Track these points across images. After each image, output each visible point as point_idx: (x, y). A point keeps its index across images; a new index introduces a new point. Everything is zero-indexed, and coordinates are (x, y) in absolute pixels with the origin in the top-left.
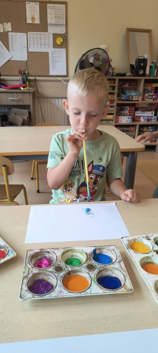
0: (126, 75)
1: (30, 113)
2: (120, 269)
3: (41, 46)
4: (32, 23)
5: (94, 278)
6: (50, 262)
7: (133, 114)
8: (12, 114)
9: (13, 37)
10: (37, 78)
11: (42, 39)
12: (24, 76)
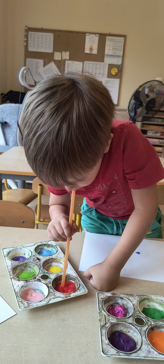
4: (89, 53)
9: (69, 65)
11: (97, 69)
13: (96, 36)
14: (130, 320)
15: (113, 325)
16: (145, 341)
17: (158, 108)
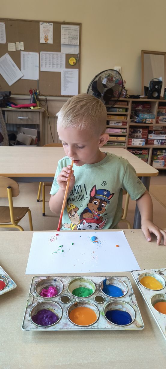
0: (140, 97)
1: (39, 133)
2: (131, 303)
3: (53, 66)
4: (45, 43)
5: (102, 311)
6: (56, 292)
7: (146, 136)
8: (20, 133)
9: (25, 56)
10: (48, 98)
11: (54, 59)
12: (35, 95)
13: (50, 24)
14: (57, 299)
15: (39, 304)
16: (65, 316)
17: (117, 98)
